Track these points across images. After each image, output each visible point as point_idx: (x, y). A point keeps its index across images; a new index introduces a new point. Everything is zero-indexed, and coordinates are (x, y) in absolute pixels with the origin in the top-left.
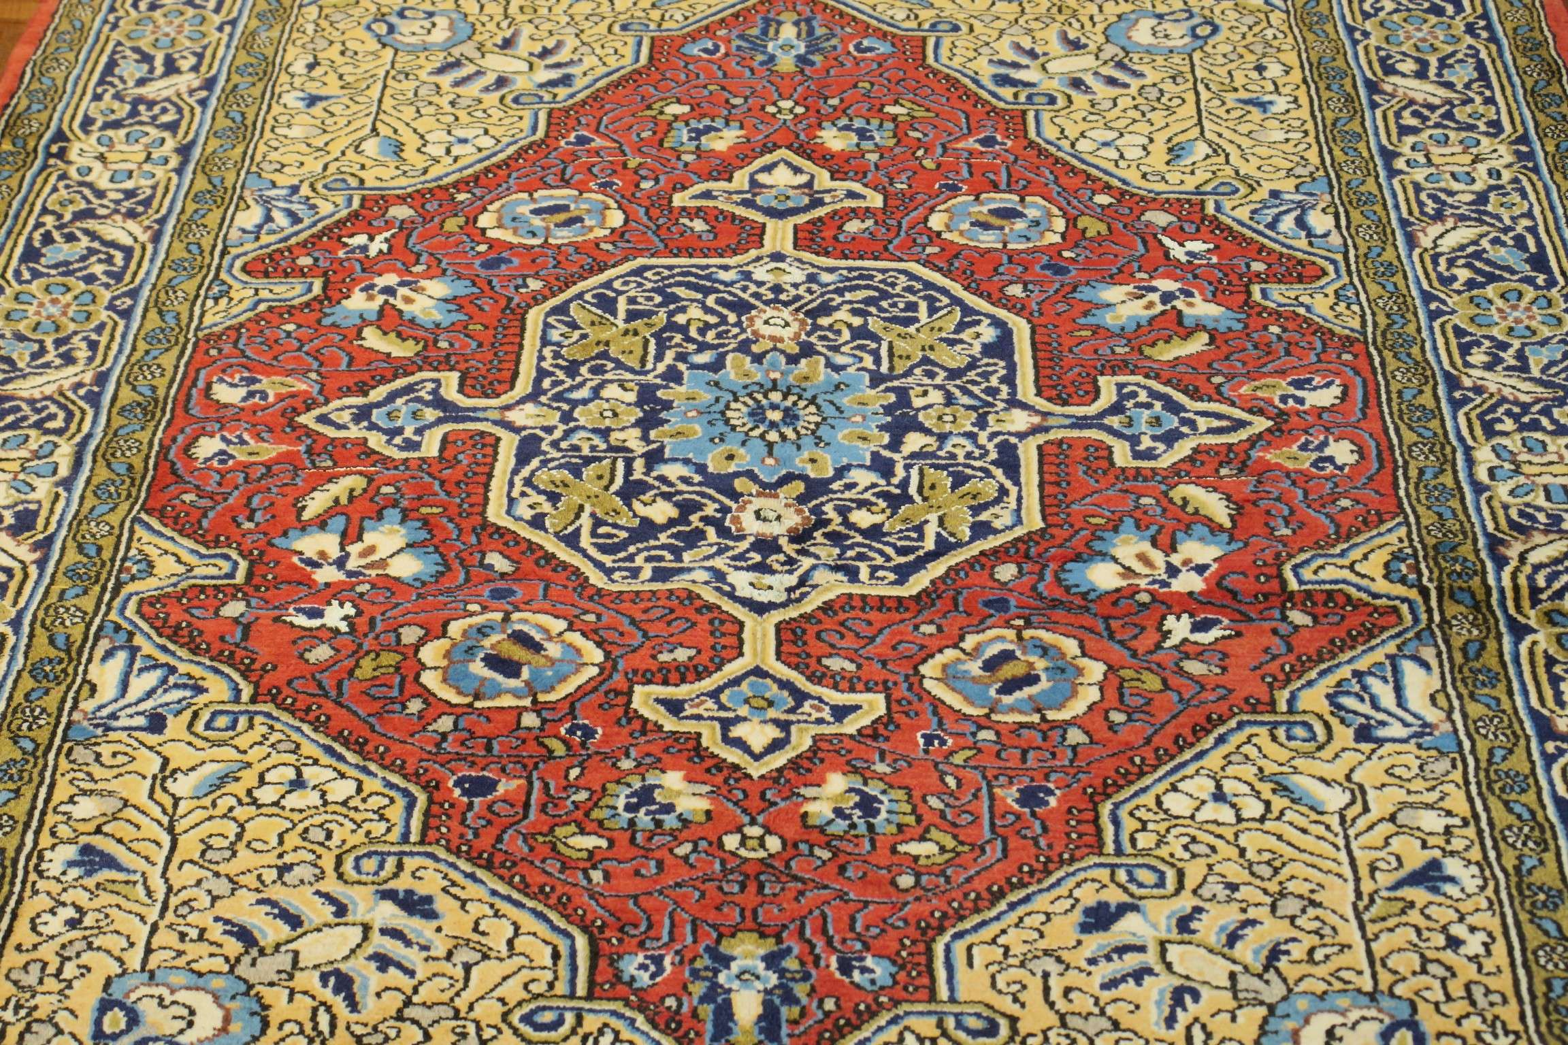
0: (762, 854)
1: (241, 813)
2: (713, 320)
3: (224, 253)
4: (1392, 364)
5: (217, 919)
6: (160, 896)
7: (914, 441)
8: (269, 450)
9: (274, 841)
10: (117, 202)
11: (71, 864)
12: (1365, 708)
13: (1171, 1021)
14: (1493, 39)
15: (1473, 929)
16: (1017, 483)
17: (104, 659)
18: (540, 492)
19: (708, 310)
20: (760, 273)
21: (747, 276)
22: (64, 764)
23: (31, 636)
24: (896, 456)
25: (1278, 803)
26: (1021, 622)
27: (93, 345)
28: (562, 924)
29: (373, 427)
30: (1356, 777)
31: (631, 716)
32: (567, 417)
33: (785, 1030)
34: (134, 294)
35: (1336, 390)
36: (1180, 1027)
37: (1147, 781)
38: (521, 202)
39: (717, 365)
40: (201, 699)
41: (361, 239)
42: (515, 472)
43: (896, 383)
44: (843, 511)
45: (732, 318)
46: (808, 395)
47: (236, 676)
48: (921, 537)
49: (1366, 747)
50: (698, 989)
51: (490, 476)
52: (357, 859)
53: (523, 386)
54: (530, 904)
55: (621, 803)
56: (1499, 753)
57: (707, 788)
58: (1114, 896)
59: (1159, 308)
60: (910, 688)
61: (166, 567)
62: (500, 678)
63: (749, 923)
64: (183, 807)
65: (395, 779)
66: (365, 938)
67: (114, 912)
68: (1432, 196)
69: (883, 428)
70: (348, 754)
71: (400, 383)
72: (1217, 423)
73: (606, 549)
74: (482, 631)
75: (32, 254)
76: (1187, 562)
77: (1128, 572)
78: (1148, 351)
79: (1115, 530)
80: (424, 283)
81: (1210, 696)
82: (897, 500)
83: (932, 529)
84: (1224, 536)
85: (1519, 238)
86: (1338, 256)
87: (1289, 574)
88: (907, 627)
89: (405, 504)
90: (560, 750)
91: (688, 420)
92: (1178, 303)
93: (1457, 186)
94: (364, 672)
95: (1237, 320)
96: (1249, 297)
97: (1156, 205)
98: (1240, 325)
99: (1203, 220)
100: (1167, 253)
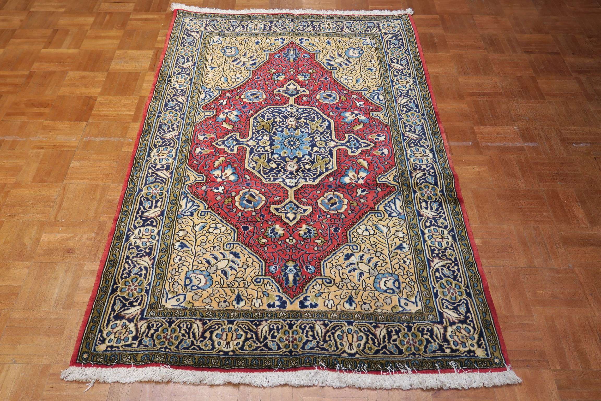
0: (293, 243)
1: (207, 234)
2: (281, 120)
3: (199, 104)
4: (394, 131)
5: (204, 259)
6: (194, 254)
7: (315, 149)
8: (208, 151)
9: (212, 241)
10: (180, 92)
11: (179, 246)
12: (390, 210)
13: (359, 280)
14: (409, 54)
15: (408, 259)
16: (332, 159)
17: (183, 200)
18: (254, 161)
19: (280, 118)
20: (289, 110)
21: (287, 110)
22: (177, 224)
23: (170, 195)
24: (312, 152)
25: (376, 231)
26: (333, 190)
27: (178, 126)
28: (260, 259)
29: (225, 146)
30: (389, 225)
31: (271, 212)
32: (258, 144)
33: (297, 283)
34: (184, 114)
35: (384, 137)
36: (361, 281)
37: (355, 226)
38: (248, 93)
39: (282, 131)
40: (199, 208)
41: (221, 101)
42: (250, 157)
43: (312, 135)
44: (304, 165)
45: (284, 120)
46: (297, 138)
47: (205, 203)
48: (317, 172)
49: (390, 218)
50: (283, 273)
51: (245, 158)
52: (226, 245)
53: (250, 136)
54: (255, 255)
55: (269, 232)
56: (412, 219)
57: (283, 229)
58: (350, 252)
59: (355, 118)
60: (316, 206)
61: (192, 178)
62: (248, 204)
63: (291, 259)
64: (197, 233)
65: (232, 227)
66: (228, 263)
67: (186, 257)
68: (400, 91)
69: (310, 146)
70: (224, 221)
71: (230, 135)
72: (365, 145)
73: (265, 174)
74: (245, 194)
75: (166, 105)
76: (361, 177)
77: (351, 179)
78: (353, 128)
79: (349, 169)
80: (233, 112)
81: (365, 207)
82: (313, 162)
83: (319, 169)
84: (367, 171)
85: (414, 101)
86: (384, 105)
87: (377, 180)
88: (315, 192)
89: (231, 164)
90: (259, 220)
91: (278, 144)
92: (358, 116)
93: (404, 89)
94: (226, 202)
95: (368, 120)
96: (370, 115)
97: (354, 93)
98: (368, 122)
99: (362, 97)
100: (356, 104)
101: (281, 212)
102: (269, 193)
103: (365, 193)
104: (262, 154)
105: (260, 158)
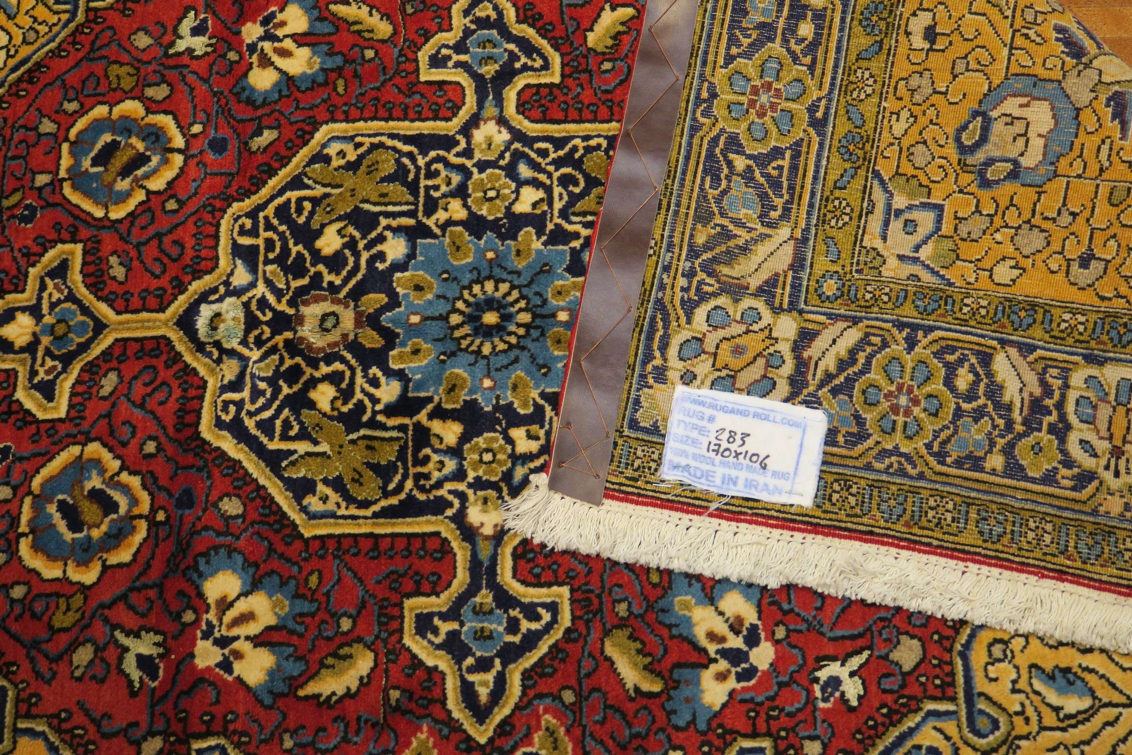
7: (448, 431)
16: (375, 515)
18: (361, 158)
24: (422, 417)
26: (161, 516)
29: (467, 33)
31: (46, 245)
32: (482, 166)
42: (392, 136)
43: (548, 412)
44: (335, 378)
46: (527, 343)
48: (285, 437)
51: (386, 120)
53: (536, 129)
59: (712, 649)
60: (68, 436)
69: (471, 406)
70: (19, 73)
71: (543, 44)
72: (483, 693)
73: (282, 212)
74: (155, 136)
76: (238, 655)
77: (225, 605)
78: (621, 635)
79: (296, 596)
81: (43, 666)
82: (352, 421)
83: (302, 447)
84: (281, 687)
87: (212, 742)
88: (153, 428)
89: (349, 68)
90: (6, 203)
91: (482, 253)
92: (723, 665)
94: (115, 70)
95: (693, 721)
96: (745, 736)
97: (935, 650)
98: (681, 723)
99: (910, 698)
100: (834, 659)
101: (43, 287)
102: (151, 231)
103: (135, 674)
104: (413, 188)
105: (389, 179)
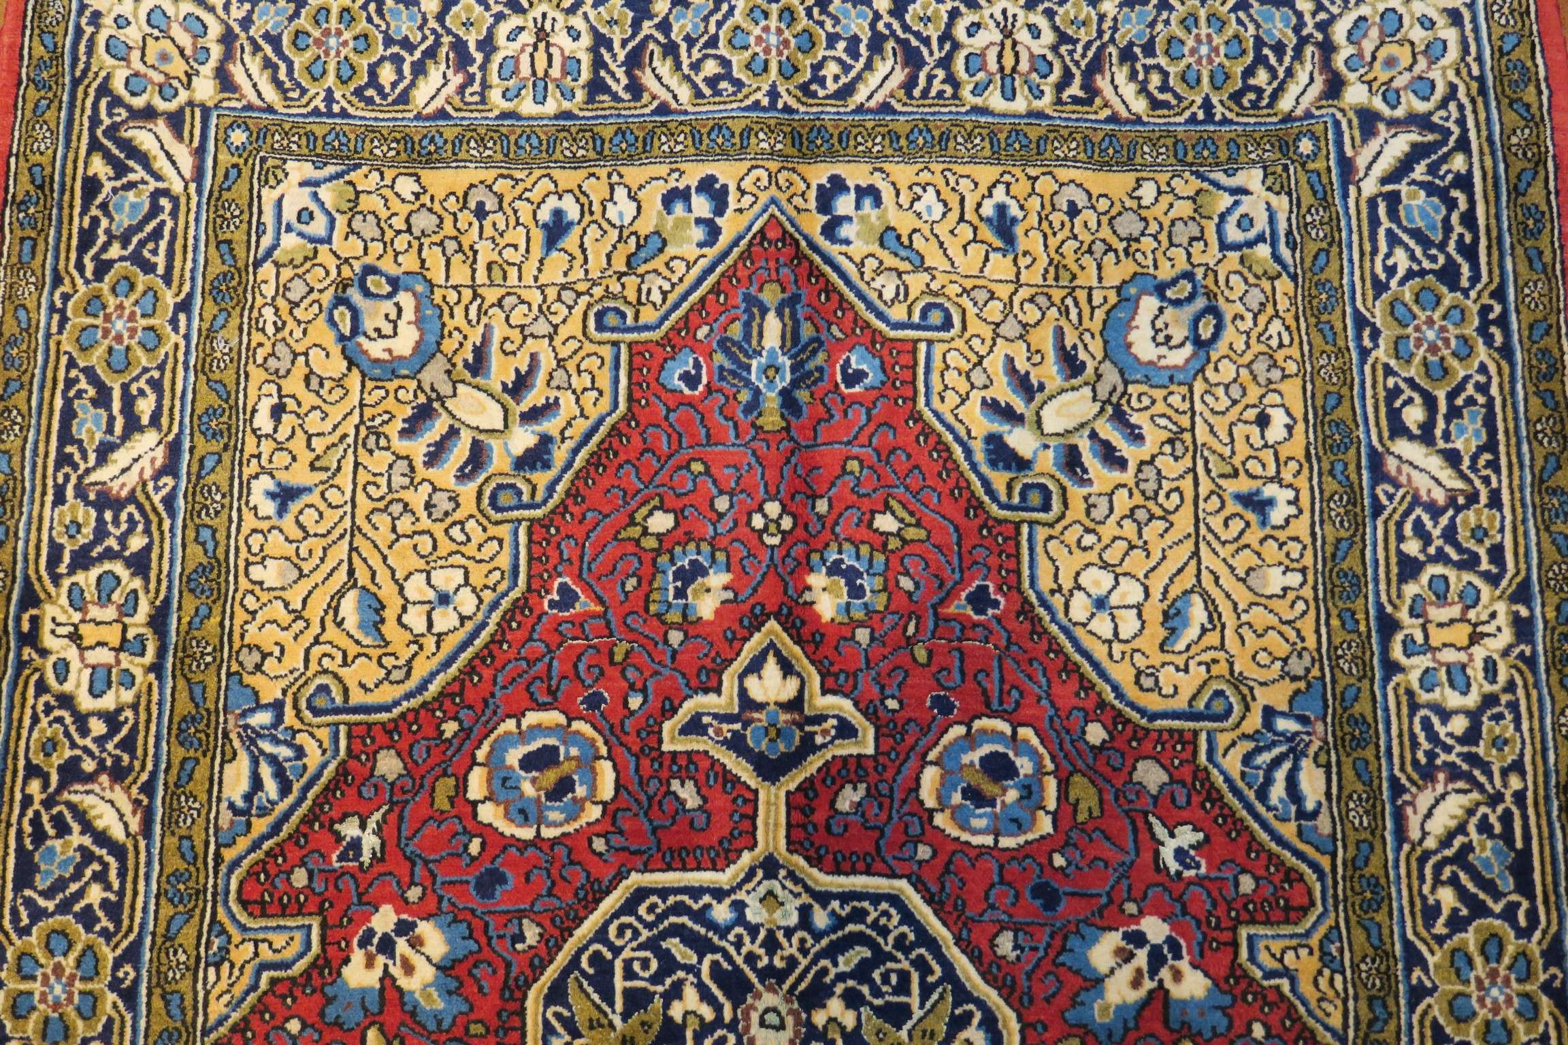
2: (708, 1013)
3: (218, 858)
10: (101, 741)
14: (1506, 351)
19: (705, 995)
20: (753, 909)
21: (739, 906)
34: (134, 954)
38: (508, 740)
41: (350, 829)
45: (728, 1011)
59: (1148, 985)
68: (1427, 725)
75: (26, 872)
80: (425, 929)
85: (1506, 818)
86: (1325, 862)
92: (1165, 973)
93: (1453, 700)
95: (1223, 1009)
96: (1236, 954)
97: (1148, 746)
98: (1225, 1022)
99: (1195, 778)
100: (1157, 853)
